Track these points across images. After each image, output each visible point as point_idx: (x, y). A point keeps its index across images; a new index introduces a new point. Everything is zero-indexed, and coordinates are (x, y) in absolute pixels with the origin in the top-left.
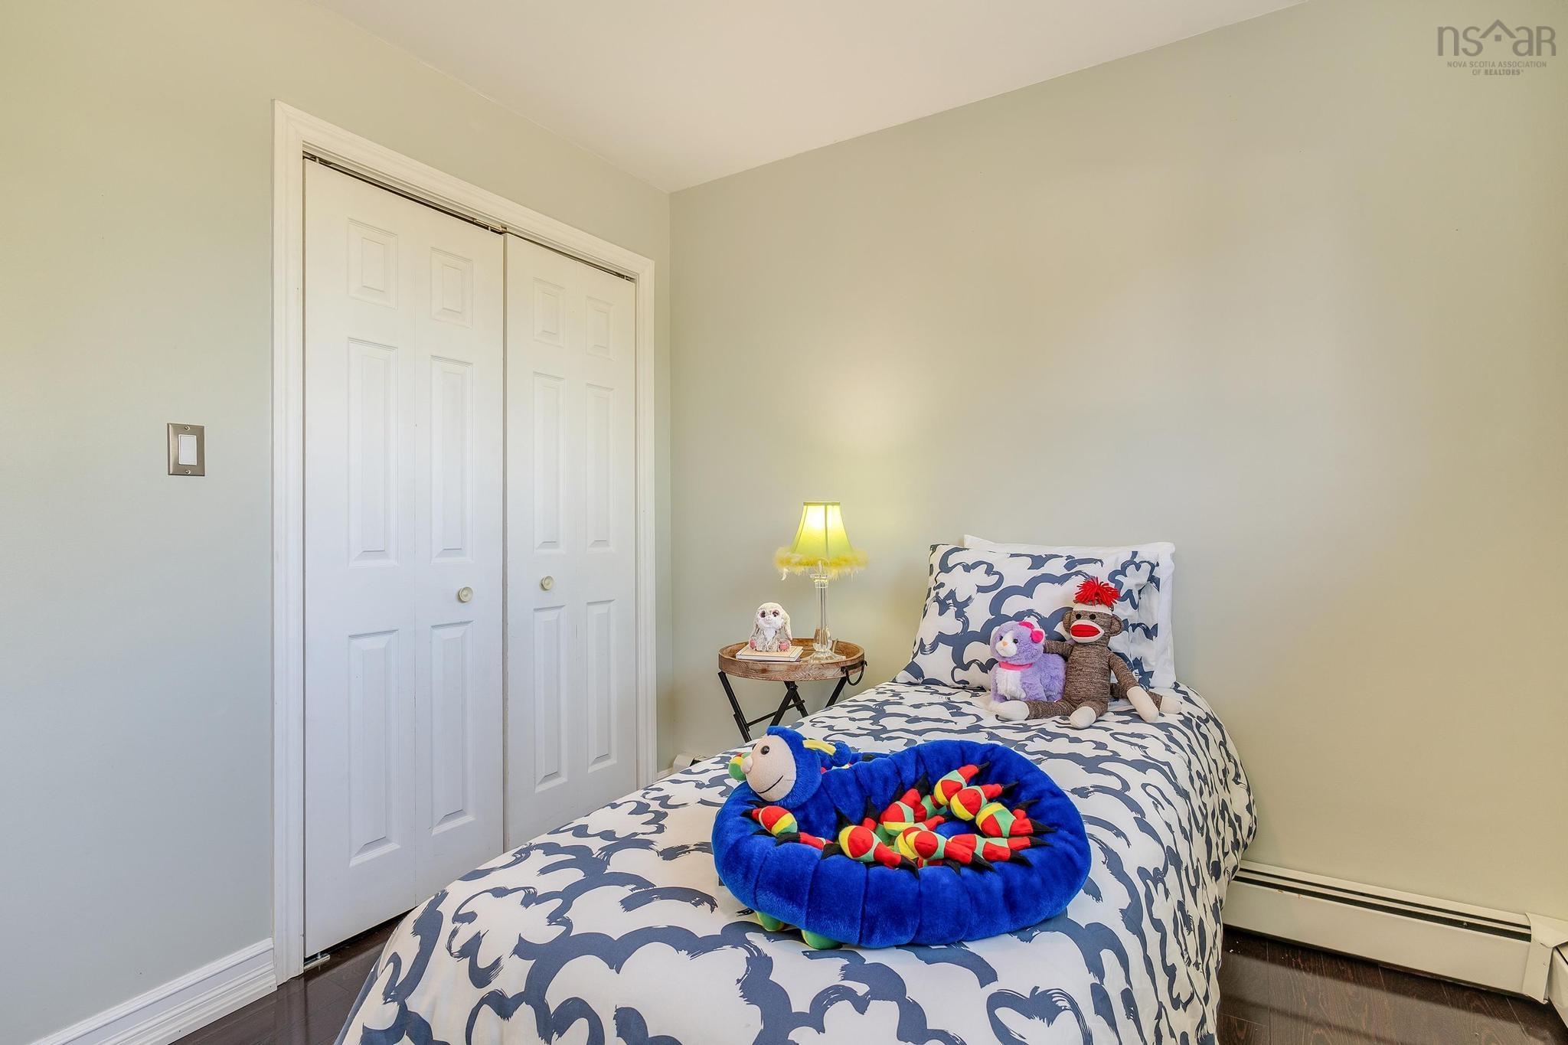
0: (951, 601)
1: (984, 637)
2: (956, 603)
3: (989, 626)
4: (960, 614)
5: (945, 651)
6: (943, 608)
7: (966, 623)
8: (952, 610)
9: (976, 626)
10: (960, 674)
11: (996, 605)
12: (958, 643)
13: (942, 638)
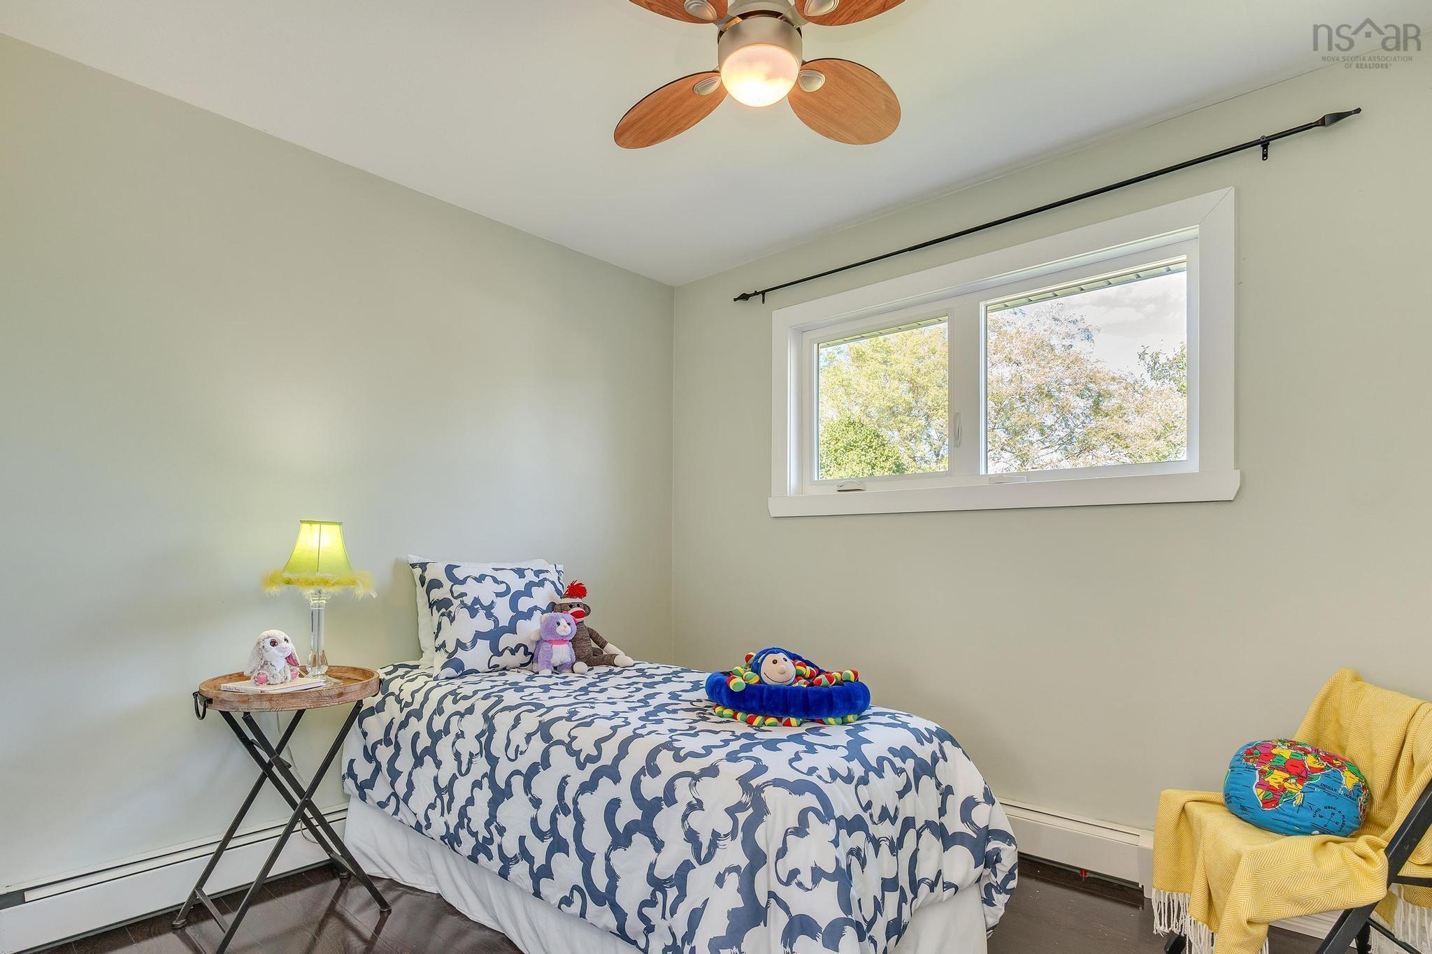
0: (478, 606)
1: (512, 629)
2: (483, 607)
3: (513, 621)
4: (489, 615)
5: (483, 645)
6: (473, 613)
7: (496, 621)
8: (482, 613)
9: (504, 622)
10: (496, 660)
11: (513, 605)
12: (493, 637)
13: (479, 635)
